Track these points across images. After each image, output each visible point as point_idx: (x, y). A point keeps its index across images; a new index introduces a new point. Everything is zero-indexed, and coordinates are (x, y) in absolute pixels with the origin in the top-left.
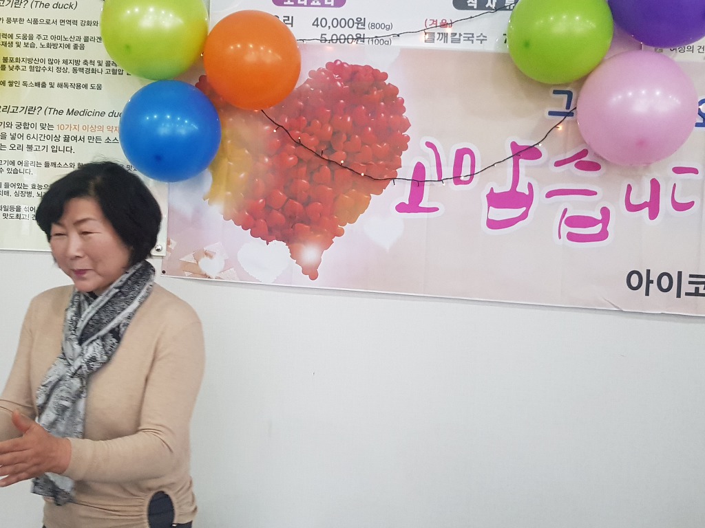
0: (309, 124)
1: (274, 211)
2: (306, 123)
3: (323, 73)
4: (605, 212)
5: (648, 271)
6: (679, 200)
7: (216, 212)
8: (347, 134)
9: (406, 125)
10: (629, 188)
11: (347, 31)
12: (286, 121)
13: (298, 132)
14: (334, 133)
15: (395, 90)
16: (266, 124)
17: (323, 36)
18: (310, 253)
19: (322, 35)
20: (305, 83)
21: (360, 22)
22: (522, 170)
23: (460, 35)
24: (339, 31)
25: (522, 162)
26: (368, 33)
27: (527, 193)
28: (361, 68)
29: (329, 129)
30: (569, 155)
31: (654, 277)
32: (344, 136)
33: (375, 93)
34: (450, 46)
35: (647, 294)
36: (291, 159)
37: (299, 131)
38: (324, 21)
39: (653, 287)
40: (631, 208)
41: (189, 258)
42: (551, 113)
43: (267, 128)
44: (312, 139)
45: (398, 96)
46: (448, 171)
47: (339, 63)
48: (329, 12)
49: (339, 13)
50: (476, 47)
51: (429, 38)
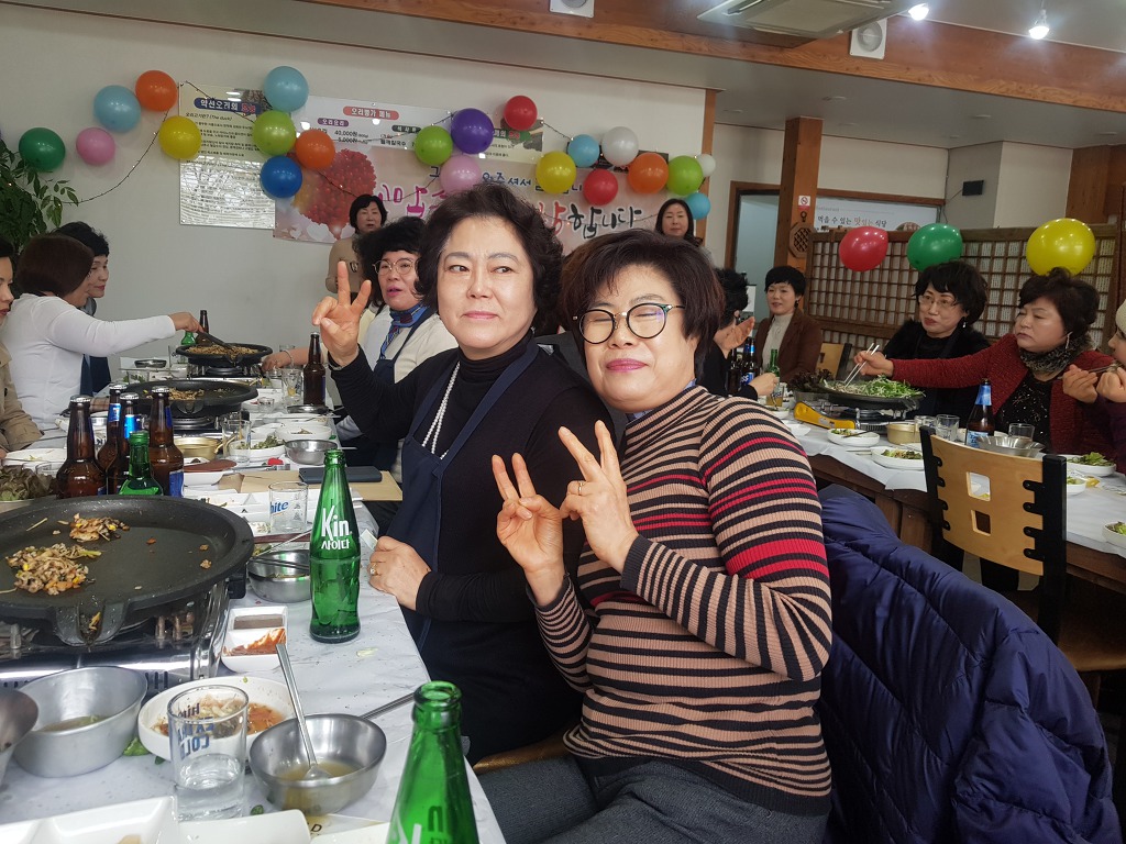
0: (335, 175)
1: (321, 211)
2: (333, 174)
3: (340, 154)
7: (296, 211)
8: (351, 180)
9: (375, 177)
11: (349, 137)
12: (326, 173)
14: (346, 180)
15: (370, 163)
16: (317, 174)
17: (340, 138)
18: (337, 229)
21: (355, 134)
22: (420, 198)
23: (395, 142)
24: (346, 137)
25: (420, 194)
26: (358, 138)
27: (422, 207)
28: (356, 153)
29: (343, 177)
30: (437, 192)
32: (349, 180)
33: (362, 163)
34: (391, 146)
38: (340, 132)
41: (285, 231)
42: (431, 176)
45: (371, 165)
46: (392, 197)
47: (347, 150)
48: (342, 129)
49: (346, 129)
50: (401, 147)
51: (383, 142)
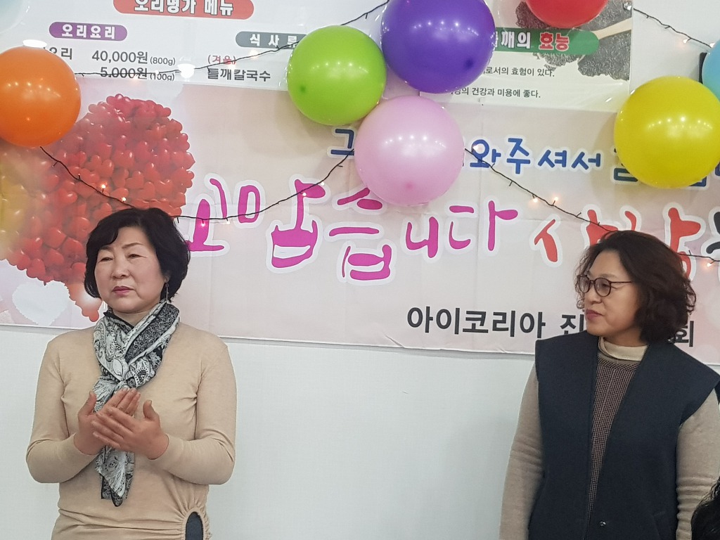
0: (89, 160)
1: (52, 250)
2: (85, 158)
3: (104, 108)
4: (387, 250)
5: (428, 308)
6: (456, 238)
8: (129, 171)
9: (190, 161)
10: (410, 226)
11: (128, 65)
12: (65, 156)
13: (77, 168)
14: (116, 169)
15: (179, 127)
16: (43, 159)
17: (104, 70)
19: (102, 68)
20: (84, 118)
21: (142, 56)
22: (306, 208)
23: (244, 72)
24: (120, 65)
25: (307, 201)
26: (151, 67)
27: (311, 231)
28: (143, 103)
29: (111, 165)
30: (351, 193)
31: (433, 314)
32: (126, 171)
33: (158, 128)
34: (233, 83)
35: (427, 331)
36: (70, 195)
37: (79, 166)
38: (104, 54)
39: (433, 324)
40: (412, 246)
42: (333, 152)
43: (44, 163)
44: (93, 175)
45: (181, 132)
46: (233, 209)
47: (120, 97)
48: (111, 47)
49: (120, 46)
50: (260, 84)
51: (213, 74)
